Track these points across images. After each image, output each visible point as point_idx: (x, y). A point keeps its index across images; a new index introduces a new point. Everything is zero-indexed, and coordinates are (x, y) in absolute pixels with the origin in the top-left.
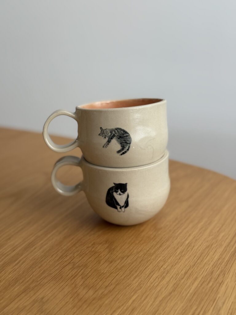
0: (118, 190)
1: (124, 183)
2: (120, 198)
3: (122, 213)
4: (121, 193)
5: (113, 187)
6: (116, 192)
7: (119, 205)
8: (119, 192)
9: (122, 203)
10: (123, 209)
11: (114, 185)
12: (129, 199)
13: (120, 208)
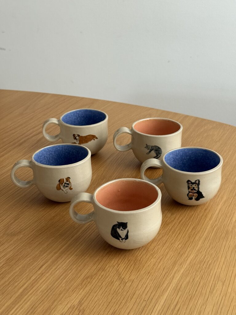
0: (120, 227)
1: (125, 222)
2: (122, 233)
3: (123, 243)
4: (123, 229)
6: (119, 228)
7: (121, 237)
8: (121, 228)
9: (123, 236)
10: (124, 240)
11: (117, 223)
12: (129, 234)
13: (122, 239)
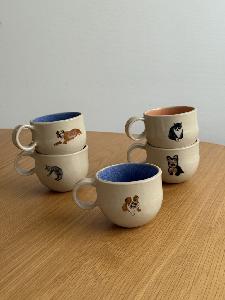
1: (180, 123)
2: (178, 133)
3: (179, 142)
4: (179, 130)
5: (173, 126)
6: (176, 129)
7: (177, 137)
8: (177, 129)
9: (179, 136)
11: (174, 125)
12: (183, 133)
13: (178, 139)
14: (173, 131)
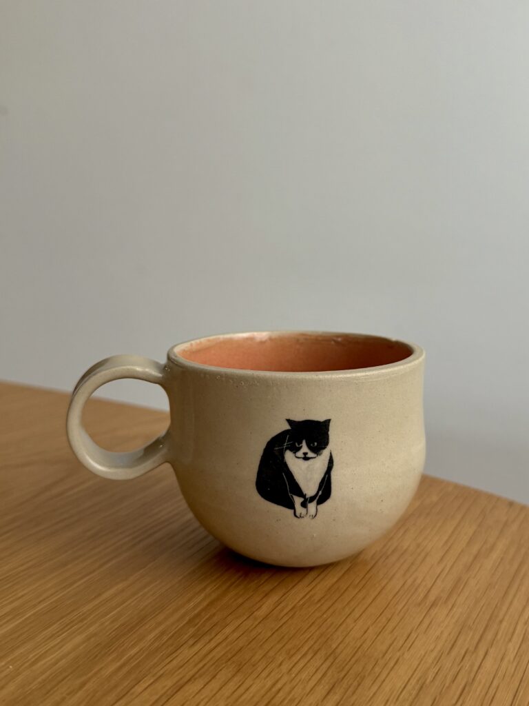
2: (306, 470)
5: (284, 433)
14: (283, 458)
